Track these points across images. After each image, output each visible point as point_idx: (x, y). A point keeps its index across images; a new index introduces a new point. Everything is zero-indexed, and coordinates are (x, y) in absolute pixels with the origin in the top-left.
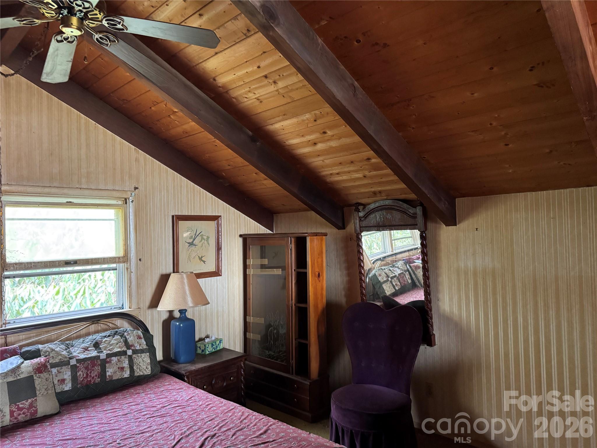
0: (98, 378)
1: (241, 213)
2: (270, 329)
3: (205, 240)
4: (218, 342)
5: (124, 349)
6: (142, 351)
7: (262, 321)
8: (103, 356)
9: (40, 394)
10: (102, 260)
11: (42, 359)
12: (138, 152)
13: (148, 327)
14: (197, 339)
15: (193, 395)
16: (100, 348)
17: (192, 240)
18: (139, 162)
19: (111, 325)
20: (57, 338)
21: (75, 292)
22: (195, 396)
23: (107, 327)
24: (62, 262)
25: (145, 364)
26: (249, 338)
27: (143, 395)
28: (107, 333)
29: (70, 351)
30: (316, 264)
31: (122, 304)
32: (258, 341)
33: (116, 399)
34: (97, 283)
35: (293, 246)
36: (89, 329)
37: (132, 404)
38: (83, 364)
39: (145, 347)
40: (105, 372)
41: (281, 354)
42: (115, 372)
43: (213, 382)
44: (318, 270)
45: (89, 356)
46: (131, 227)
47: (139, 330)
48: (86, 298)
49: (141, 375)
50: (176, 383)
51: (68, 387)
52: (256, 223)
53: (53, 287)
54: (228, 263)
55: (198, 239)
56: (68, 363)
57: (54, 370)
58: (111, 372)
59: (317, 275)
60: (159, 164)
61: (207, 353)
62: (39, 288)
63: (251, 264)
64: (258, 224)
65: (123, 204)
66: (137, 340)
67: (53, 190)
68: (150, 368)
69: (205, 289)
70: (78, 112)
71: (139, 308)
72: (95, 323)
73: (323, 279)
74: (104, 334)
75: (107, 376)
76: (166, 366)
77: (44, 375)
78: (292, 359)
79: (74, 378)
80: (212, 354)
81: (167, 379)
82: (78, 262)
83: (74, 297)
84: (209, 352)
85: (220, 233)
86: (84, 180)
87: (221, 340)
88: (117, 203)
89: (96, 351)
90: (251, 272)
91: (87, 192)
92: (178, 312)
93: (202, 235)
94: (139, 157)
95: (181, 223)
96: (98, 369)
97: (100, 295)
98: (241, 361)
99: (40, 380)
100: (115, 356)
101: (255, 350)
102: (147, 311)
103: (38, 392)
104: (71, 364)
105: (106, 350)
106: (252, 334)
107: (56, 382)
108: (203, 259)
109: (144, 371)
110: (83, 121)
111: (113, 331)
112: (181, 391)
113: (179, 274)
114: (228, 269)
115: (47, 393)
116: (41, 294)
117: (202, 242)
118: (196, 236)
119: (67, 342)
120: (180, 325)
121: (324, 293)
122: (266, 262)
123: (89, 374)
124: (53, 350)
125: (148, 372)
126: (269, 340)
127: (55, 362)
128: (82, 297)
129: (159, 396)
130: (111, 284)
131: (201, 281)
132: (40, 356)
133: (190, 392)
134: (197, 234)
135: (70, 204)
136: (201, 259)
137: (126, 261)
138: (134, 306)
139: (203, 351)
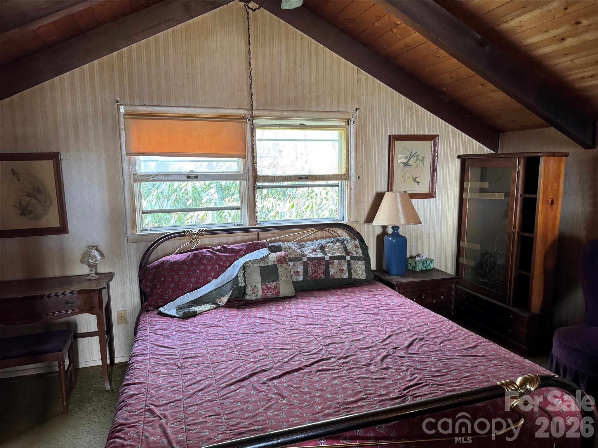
0: (323, 275)
1: (461, 132)
2: (486, 257)
3: (420, 160)
4: (429, 262)
5: (344, 254)
6: (358, 259)
7: (478, 247)
8: (327, 258)
9: (281, 279)
10: (327, 177)
11: (283, 253)
12: (360, 73)
13: (364, 238)
14: (408, 256)
15: (403, 303)
16: (325, 251)
17: (407, 160)
18: (361, 82)
19: (333, 233)
20: (293, 239)
21: (305, 207)
22: (405, 304)
23: (330, 235)
24: (296, 177)
25: (360, 270)
26: (462, 263)
27: (359, 295)
28: (331, 240)
29: (302, 250)
30: (549, 189)
31: (342, 217)
32: (472, 267)
33: (337, 294)
34: (322, 201)
35: (520, 168)
36: (317, 235)
37: (350, 300)
38: (312, 262)
39: (361, 255)
40: (329, 271)
41: (497, 283)
42: (336, 273)
43: (423, 297)
44: (551, 197)
45: (317, 256)
46: (352, 147)
47: (356, 240)
48: (314, 212)
49: (358, 279)
50: (388, 290)
51: (301, 278)
52: (478, 142)
53: (289, 202)
54: (443, 185)
55: (414, 159)
56: (301, 260)
57: (291, 264)
58: (333, 272)
59: (550, 202)
60: (379, 83)
61: (418, 270)
62: (279, 202)
63: (469, 187)
64: (480, 144)
65: (346, 125)
66: (355, 248)
67: (291, 114)
68: (365, 274)
69: (418, 209)
70: (310, 38)
71: (357, 221)
72: (322, 230)
73: (557, 207)
74: (328, 240)
75: (330, 275)
76: (379, 275)
77: (284, 266)
78: (510, 290)
79: (305, 272)
80: (422, 271)
81: (379, 286)
82: (308, 178)
83: (304, 211)
84: (420, 269)
85: (436, 154)
86: (313, 103)
87: (432, 261)
88: (341, 124)
89: (322, 253)
90: (467, 195)
91: (316, 114)
92: (391, 228)
93: (418, 155)
94: (361, 78)
95: (397, 143)
96: (323, 267)
97: (324, 211)
98: (452, 283)
99: (281, 269)
100: (337, 260)
101: (468, 275)
102: (363, 225)
103: (280, 278)
104: (303, 260)
105: (329, 253)
106: (465, 259)
107: (292, 273)
108: (417, 180)
109: (360, 276)
110: (313, 46)
111: (335, 239)
112: (392, 297)
113: (393, 193)
114: (442, 192)
115: (287, 280)
116: (281, 207)
117: (417, 163)
118: (411, 156)
119: (300, 243)
120: (392, 240)
121: (558, 223)
122: (486, 185)
123: (317, 271)
124: (290, 248)
125: (363, 277)
126: (484, 267)
127: (291, 257)
128: (311, 211)
129: (372, 298)
130: (333, 202)
131: (415, 202)
132: (281, 251)
133: (400, 300)
134: (412, 154)
135: (303, 126)
136: (414, 179)
137: (347, 179)
138: (353, 220)
139: (413, 267)
